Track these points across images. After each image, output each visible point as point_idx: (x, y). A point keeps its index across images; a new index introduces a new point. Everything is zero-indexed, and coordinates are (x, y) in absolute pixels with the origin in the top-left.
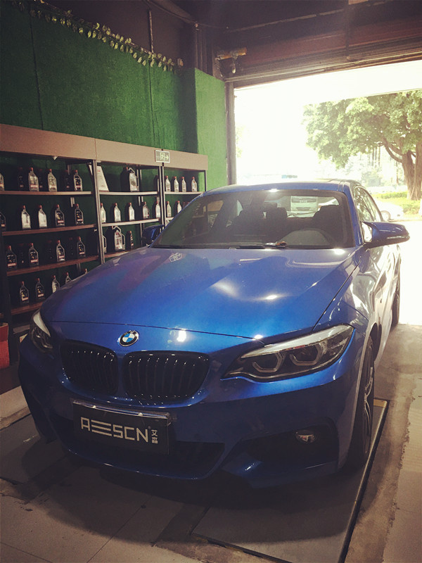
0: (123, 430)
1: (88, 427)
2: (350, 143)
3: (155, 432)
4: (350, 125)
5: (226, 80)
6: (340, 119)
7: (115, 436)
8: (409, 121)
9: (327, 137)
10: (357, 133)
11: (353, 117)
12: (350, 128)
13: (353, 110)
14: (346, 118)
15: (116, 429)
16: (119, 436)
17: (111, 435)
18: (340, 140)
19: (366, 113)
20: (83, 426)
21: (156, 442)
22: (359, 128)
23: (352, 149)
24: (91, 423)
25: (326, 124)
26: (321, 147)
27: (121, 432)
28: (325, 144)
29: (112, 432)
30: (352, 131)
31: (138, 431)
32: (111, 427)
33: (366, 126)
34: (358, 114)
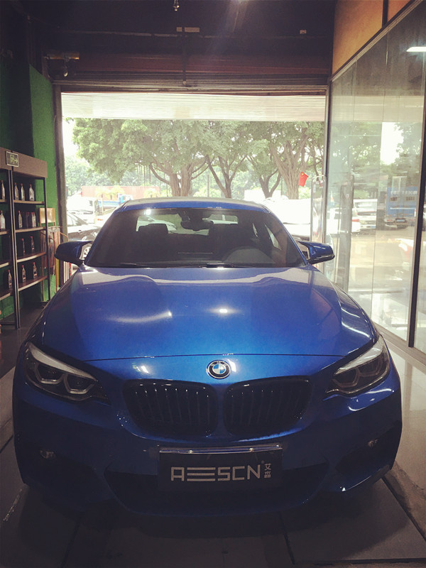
0: (230, 471)
1: (182, 477)
2: (125, 159)
3: (268, 466)
4: (125, 142)
5: (52, 82)
6: (115, 134)
7: (219, 480)
8: (178, 145)
9: (103, 151)
10: (132, 150)
11: (128, 135)
12: (125, 145)
13: (128, 128)
14: (121, 135)
15: (222, 471)
16: (225, 479)
17: (214, 480)
18: (116, 156)
19: (139, 132)
20: (173, 477)
21: (269, 476)
22: (134, 147)
23: (128, 165)
24: (186, 471)
25: (101, 138)
26: (97, 160)
27: (228, 474)
28: (101, 158)
29: (216, 477)
30: (127, 148)
31: (249, 468)
32: (216, 472)
33: (141, 145)
34: (133, 133)
